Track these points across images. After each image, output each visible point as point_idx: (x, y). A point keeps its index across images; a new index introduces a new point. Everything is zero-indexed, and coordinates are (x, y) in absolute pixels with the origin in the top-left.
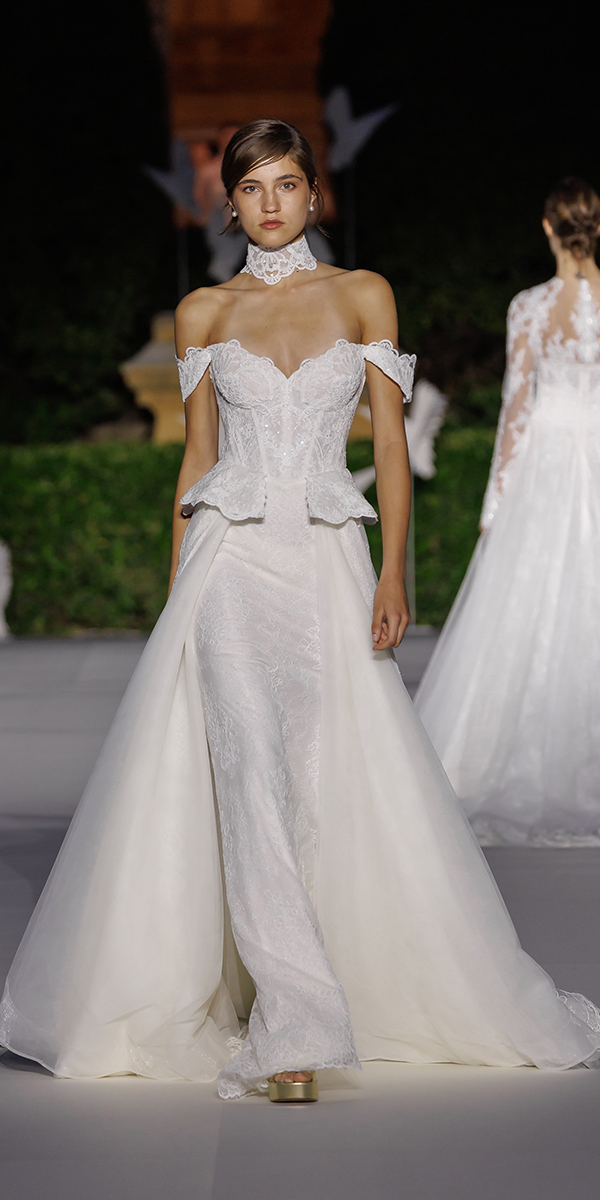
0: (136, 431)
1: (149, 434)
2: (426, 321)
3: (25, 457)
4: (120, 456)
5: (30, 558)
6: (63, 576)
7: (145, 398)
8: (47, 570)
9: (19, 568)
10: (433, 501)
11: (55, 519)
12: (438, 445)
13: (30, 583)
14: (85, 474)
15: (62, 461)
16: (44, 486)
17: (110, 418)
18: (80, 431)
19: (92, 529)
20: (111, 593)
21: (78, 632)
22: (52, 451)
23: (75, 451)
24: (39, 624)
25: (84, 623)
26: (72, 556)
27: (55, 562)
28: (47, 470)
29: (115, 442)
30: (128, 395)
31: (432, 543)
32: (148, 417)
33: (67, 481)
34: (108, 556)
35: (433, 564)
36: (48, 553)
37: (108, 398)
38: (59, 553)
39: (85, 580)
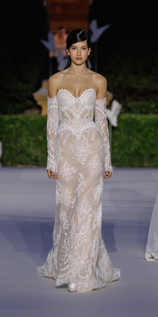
0: (37, 112)
1: (40, 113)
2: (116, 84)
3: (6, 118)
4: (32, 118)
5: (7, 145)
6: (16, 150)
7: (39, 103)
8: (12, 149)
9: (4, 148)
10: (117, 133)
11: (14, 135)
12: (119, 118)
13: (7, 152)
14: (22, 123)
15: (17, 119)
16: (11, 126)
17: (30, 108)
18: (22, 111)
19: (24, 138)
20: (29, 155)
21: (20, 166)
22: (14, 117)
23: (20, 117)
24: (9, 163)
25: (21, 163)
26: (19, 145)
27: (14, 147)
28: (13, 122)
29: (31, 115)
30: (35, 102)
31: (116, 144)
32: (40, 108)
33: (18, 125)
34: (28, 145)
35: (116, 150)
36: (12, 144)
37: (30, 102)
38: (15, 144)
39: (22, 152)
